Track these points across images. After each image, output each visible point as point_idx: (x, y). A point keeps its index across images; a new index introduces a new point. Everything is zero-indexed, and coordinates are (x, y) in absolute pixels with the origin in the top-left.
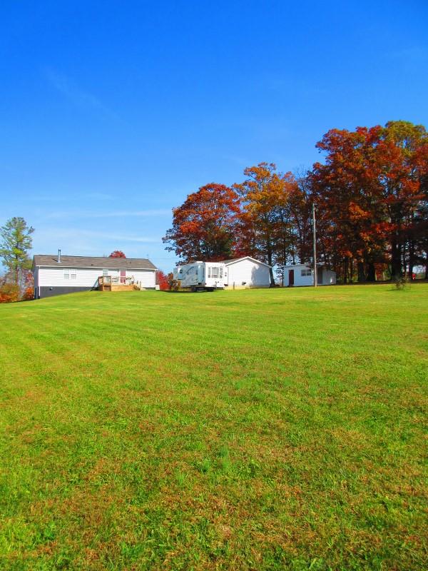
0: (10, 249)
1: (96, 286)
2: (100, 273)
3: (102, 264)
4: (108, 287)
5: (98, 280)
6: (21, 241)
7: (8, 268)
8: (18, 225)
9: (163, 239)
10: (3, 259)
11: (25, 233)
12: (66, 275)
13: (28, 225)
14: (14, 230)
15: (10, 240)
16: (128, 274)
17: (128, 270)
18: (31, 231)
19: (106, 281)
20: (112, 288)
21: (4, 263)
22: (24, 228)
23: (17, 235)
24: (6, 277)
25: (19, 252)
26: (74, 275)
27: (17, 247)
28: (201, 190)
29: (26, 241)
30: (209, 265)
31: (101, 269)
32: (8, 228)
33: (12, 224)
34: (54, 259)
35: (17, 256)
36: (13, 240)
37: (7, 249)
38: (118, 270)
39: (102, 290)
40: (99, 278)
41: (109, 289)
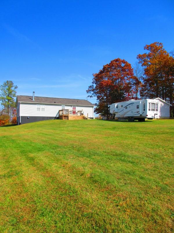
0: (5, 97)
1: (57, 116)
2: (60, 108)
3: (60, 102)
4: (67, 117)
5: (59, 112)
6: (11, 93)
7: (4, 106)
8: (9, 84)
9: (87, 91)
10: (1, 102)
11: (13, 89)
12: (38, 109)
13: (15, 85)
14: (7, 87)
15: (5, 92)
16: (78, 109)
17: (77, 106)
18: (16, 87)
19: (65, 113)
20: (69, 118)
21: (2, 104)
22: (12, 86)
23: (9, 90)
24: (2, 111)
25: (10, 98)
26: (43, 109)
27: (8, 96)
28: (112, 62)
29: (13, 93)
30: (149, 101)
31: (60, 105)
32: (4, 86)
33: (6, 84)
34: (31, 98)
35: (9, 100)
36: (7, 92)
37: (3, 97)
38: (71, 106)
39: (62, 119)
40: (59, 111)
41: (67, 119)
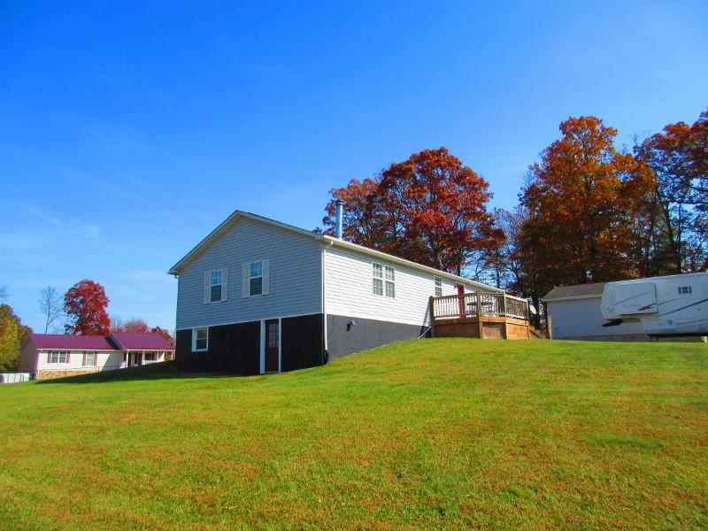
1: (427, 324)
4: (497, 326)
5: (430, 307)
12: (377, 284)
26: (390, 287)
38: (454, 284)
39: (477, 335)
40: (432, 300)
41: (499, 333)
